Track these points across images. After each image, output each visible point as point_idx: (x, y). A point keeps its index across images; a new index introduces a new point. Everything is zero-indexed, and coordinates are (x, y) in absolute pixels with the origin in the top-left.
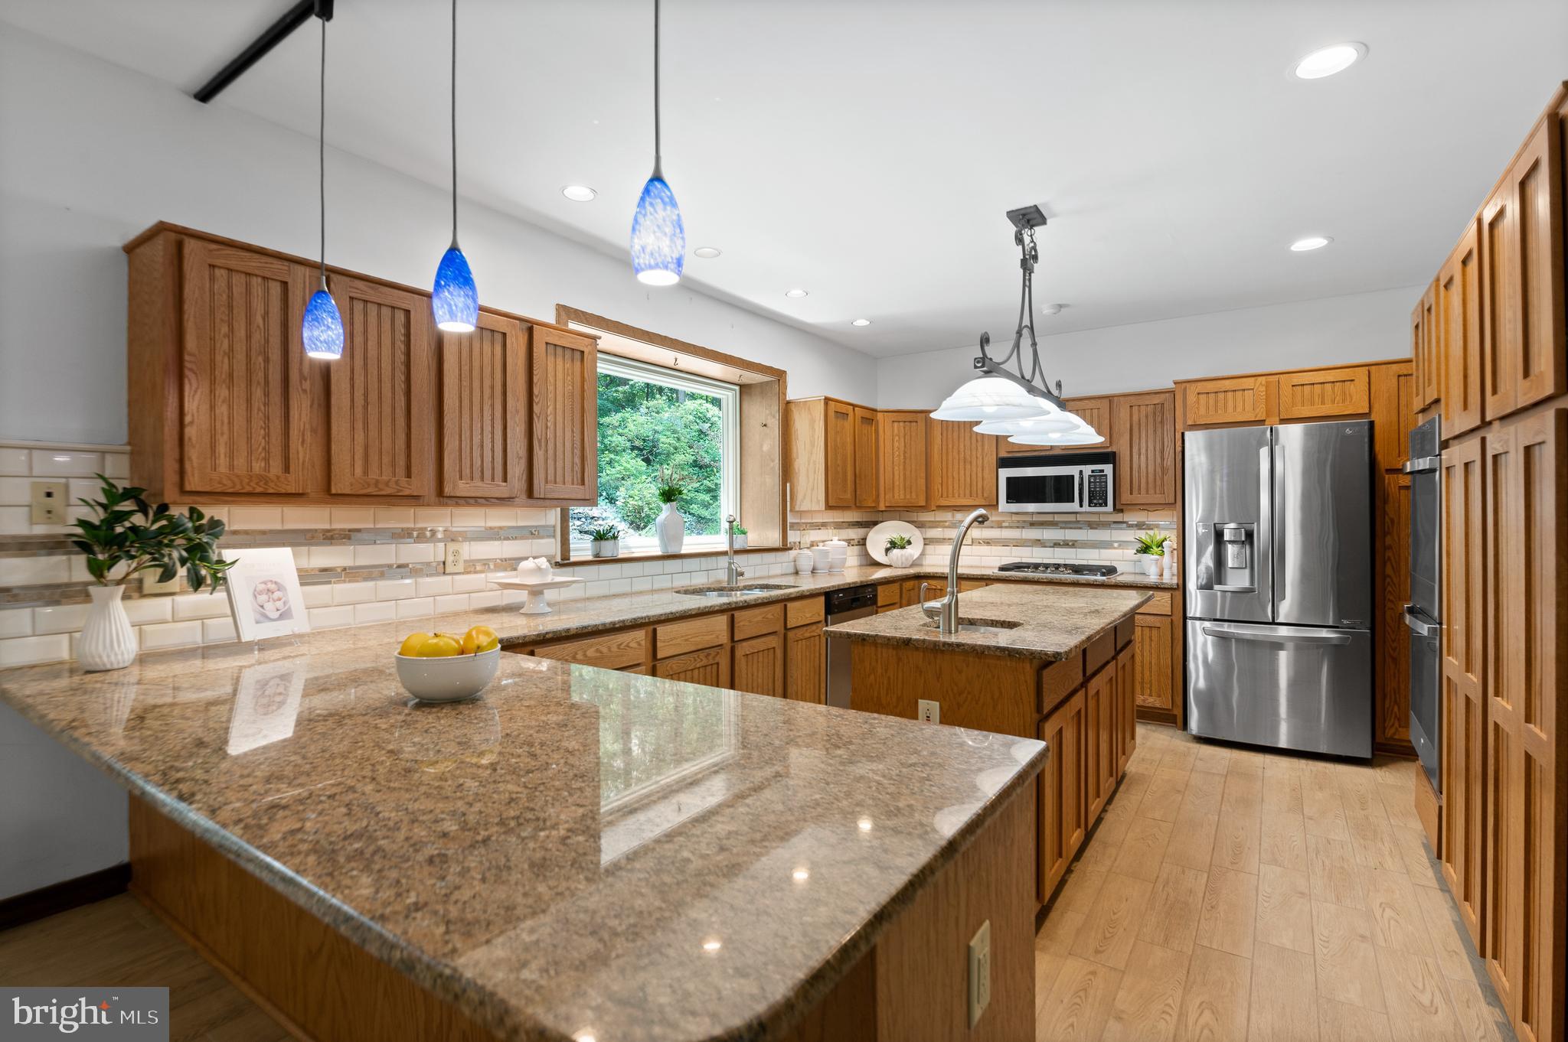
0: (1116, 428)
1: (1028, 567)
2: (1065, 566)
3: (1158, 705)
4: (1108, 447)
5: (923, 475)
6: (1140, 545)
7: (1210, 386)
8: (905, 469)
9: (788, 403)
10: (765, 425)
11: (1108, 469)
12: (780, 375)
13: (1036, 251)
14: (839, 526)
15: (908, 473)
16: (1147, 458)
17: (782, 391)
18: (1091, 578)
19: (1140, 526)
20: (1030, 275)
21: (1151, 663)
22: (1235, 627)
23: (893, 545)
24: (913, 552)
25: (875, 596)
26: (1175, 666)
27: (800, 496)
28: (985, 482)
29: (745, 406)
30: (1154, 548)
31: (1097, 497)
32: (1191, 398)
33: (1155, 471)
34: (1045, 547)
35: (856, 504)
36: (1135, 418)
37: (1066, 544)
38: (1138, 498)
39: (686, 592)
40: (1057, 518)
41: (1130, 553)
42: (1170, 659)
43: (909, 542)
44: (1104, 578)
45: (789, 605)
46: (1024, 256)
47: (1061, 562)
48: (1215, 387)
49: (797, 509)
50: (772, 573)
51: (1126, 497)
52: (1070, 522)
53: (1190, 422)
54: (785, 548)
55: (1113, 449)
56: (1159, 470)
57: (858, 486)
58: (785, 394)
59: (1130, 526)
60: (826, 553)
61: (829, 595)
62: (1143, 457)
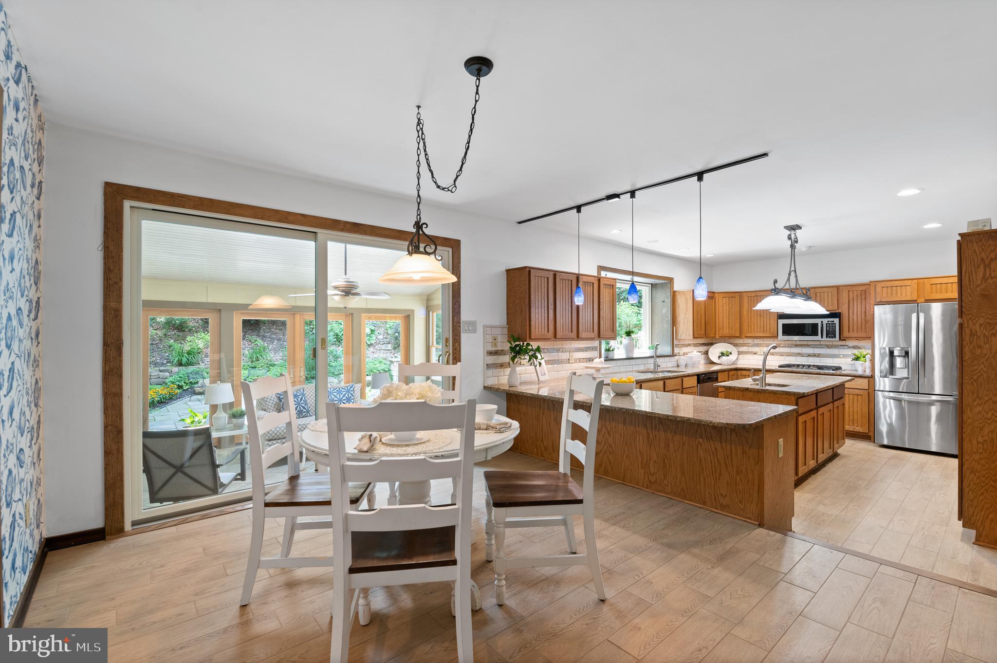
0: (841, 301)
1: (794, 366)
2: (814, 366)
3: (861, 431)
4: (836, 310)
5: (738, 322)
6: (854, 356)
7: (888, 284)
8: (729, 319)
9: (674, 291)
10: (664, 302)
11: (836, 321)
12: (671, 280)
13: (797, 239)
14: (696, 345)
15: (731, 321)
16: (857, 315)
17: (672, 287)
18: (827, 371)
19: (855, 347)
20: (794, 250)
21: (857, 411)
22: (908, 396)
23: (723, 354)
24: (733, 357)
25: (717, 378)
26: (870, 413)
27: (680, 333)
28: (771, 325)
29: (653, 293)
30: (862, 358)
31: (831, 334)
32: (879, 289)
33: (861, 321)
34: (803, 356)
35: (706, 335)
36: (851, 296)
37: (814, 355)
38: (852, 334)
39: (642, 372)
40: (809, 343)
41: (849, 360)
42: (867, 410)
43: (731, 353)
44: (834, 372)
45: (684, 379)
46: (792, 243)
47: (812, 364)
48: (890, 284)
49: (679, 338)
50: (668, 366)
51: (846, 334)
52: (817, 345)
53: (878, 300)
54: (673, 355)
55: (839, 311)
56: (863, 321)
57: (707, 328)
58: (673, 288)
59: (849, 347)
60: (692, 358)
61: (698, 375)
62: (855, 315)
